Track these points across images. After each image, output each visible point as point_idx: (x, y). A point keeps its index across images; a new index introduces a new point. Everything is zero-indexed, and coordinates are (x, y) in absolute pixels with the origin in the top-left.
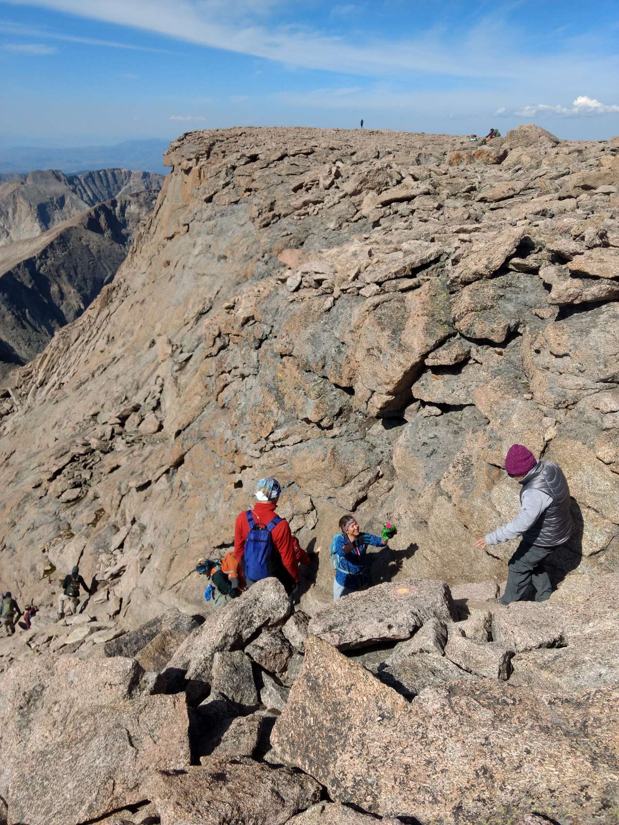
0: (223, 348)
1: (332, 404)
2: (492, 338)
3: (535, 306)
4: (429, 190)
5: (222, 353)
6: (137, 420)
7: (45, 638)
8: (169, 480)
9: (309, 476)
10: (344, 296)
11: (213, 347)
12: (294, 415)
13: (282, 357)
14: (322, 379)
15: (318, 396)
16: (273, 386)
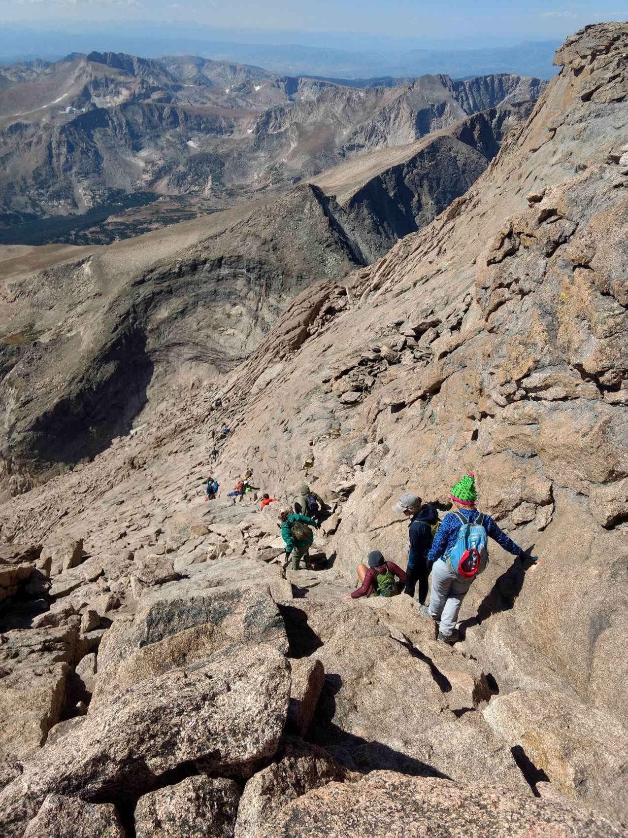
0: (512, 253)
5: (508, 259)
6: (432, 336)
7: (258, 532)
8: (423, 407)
9: (558, 452)
11: (498, 249)
12: (564, 357)
13: (575, 268)
14: (625, 309)
15: (608, 335)
16: (549, 308)
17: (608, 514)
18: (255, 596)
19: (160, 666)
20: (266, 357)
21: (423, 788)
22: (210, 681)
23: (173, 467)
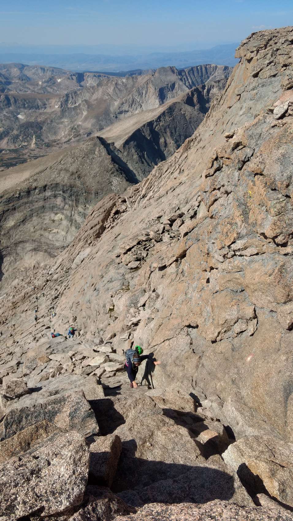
0: (219, 169)
5: (217, 173)
6: (179, 224)
7: (81, 357)
8: (177, 267)
9: (256, 287)
11: (211, 168)
12: (254, 230)
13: (255, 175)
14: (286, 198)
15: (278, 214)
16: (243, 201)
17: (288, 322)
18: (75, 399)
19: (13, 453)
20: (79, 245)
21: (176, 511)
22: (36, 460)
23: (25, 320)
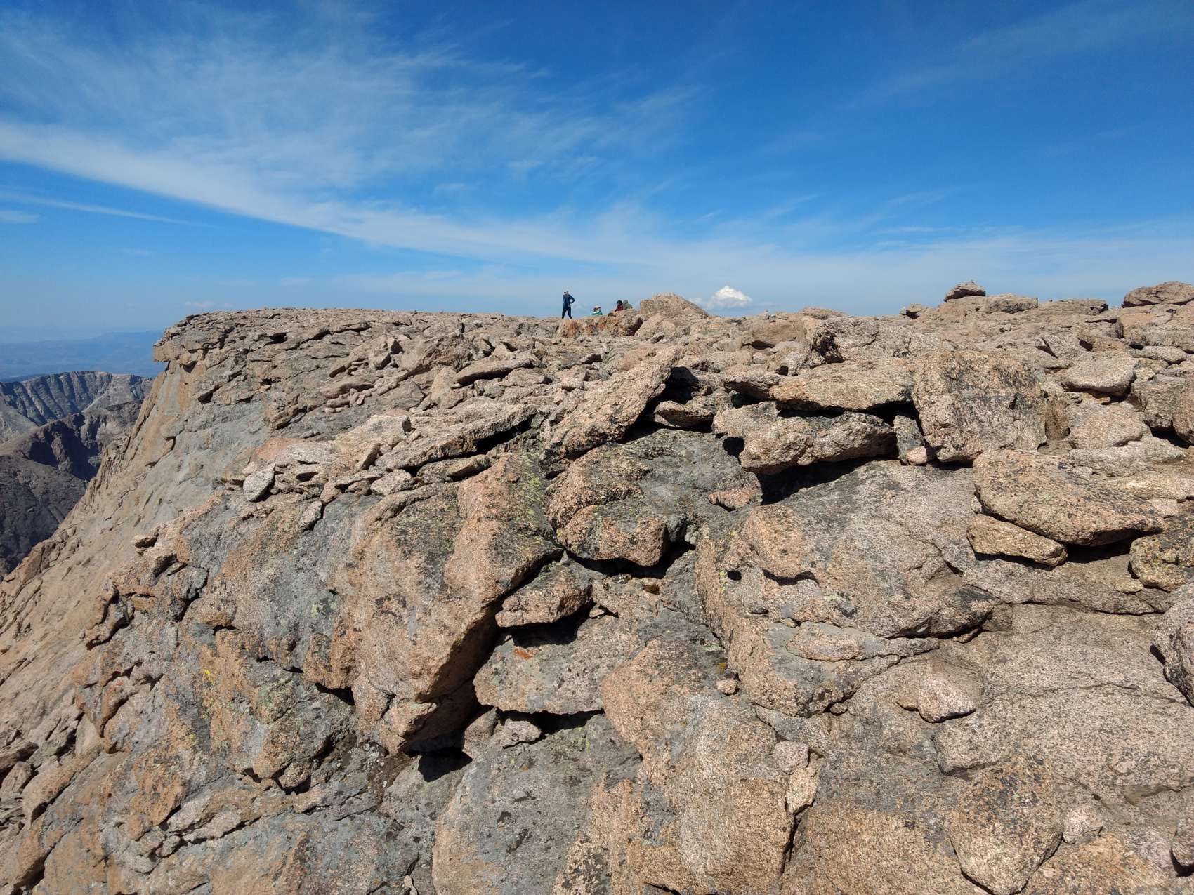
0: (124, 623)
1: (309, 729)
2: (634, 556)
3: (714, 487)
4: (531, 361)
5: (120, 634)
6: (23, 777)
10: (343, 497)
11: (102, 622)
12: (227, 764)
13: (215, 631)
14: (291, 674)
15: (278, 715)
16: (191, 697)
